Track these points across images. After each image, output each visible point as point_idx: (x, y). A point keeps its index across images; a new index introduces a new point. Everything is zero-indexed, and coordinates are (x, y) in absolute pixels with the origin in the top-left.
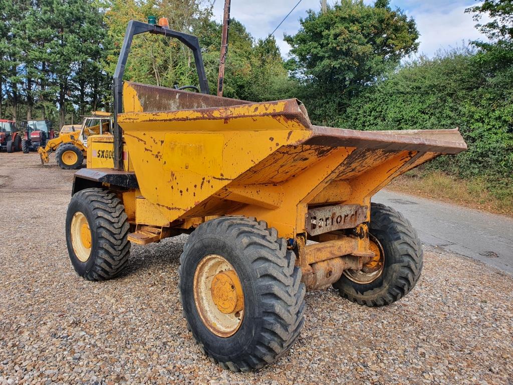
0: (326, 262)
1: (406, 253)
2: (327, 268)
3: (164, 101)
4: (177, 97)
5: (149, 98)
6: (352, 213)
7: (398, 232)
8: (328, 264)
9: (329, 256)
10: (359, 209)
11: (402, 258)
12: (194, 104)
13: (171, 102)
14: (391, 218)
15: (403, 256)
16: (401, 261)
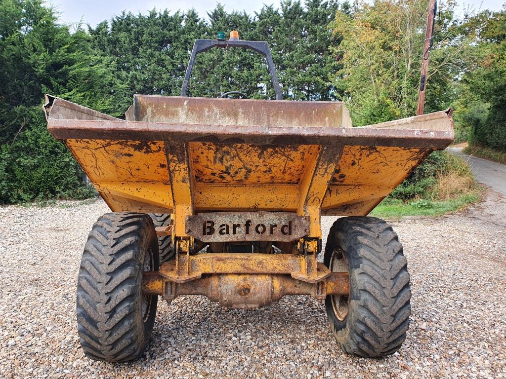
0: (242, 277)
1: (362, 288)
2: (241, 284)
3: (172, 109)
4: (185, 103)
5: (155, 107)
6: (283, 223)
7: (361, 258)
8: (245, 280)
9: (240, 269)
10: (294, 219)
11: (360, 293)
12: (205, 109)
13: (179, 109)
14: (360, 238)
15: (361, 292)
16: (358, 299)
